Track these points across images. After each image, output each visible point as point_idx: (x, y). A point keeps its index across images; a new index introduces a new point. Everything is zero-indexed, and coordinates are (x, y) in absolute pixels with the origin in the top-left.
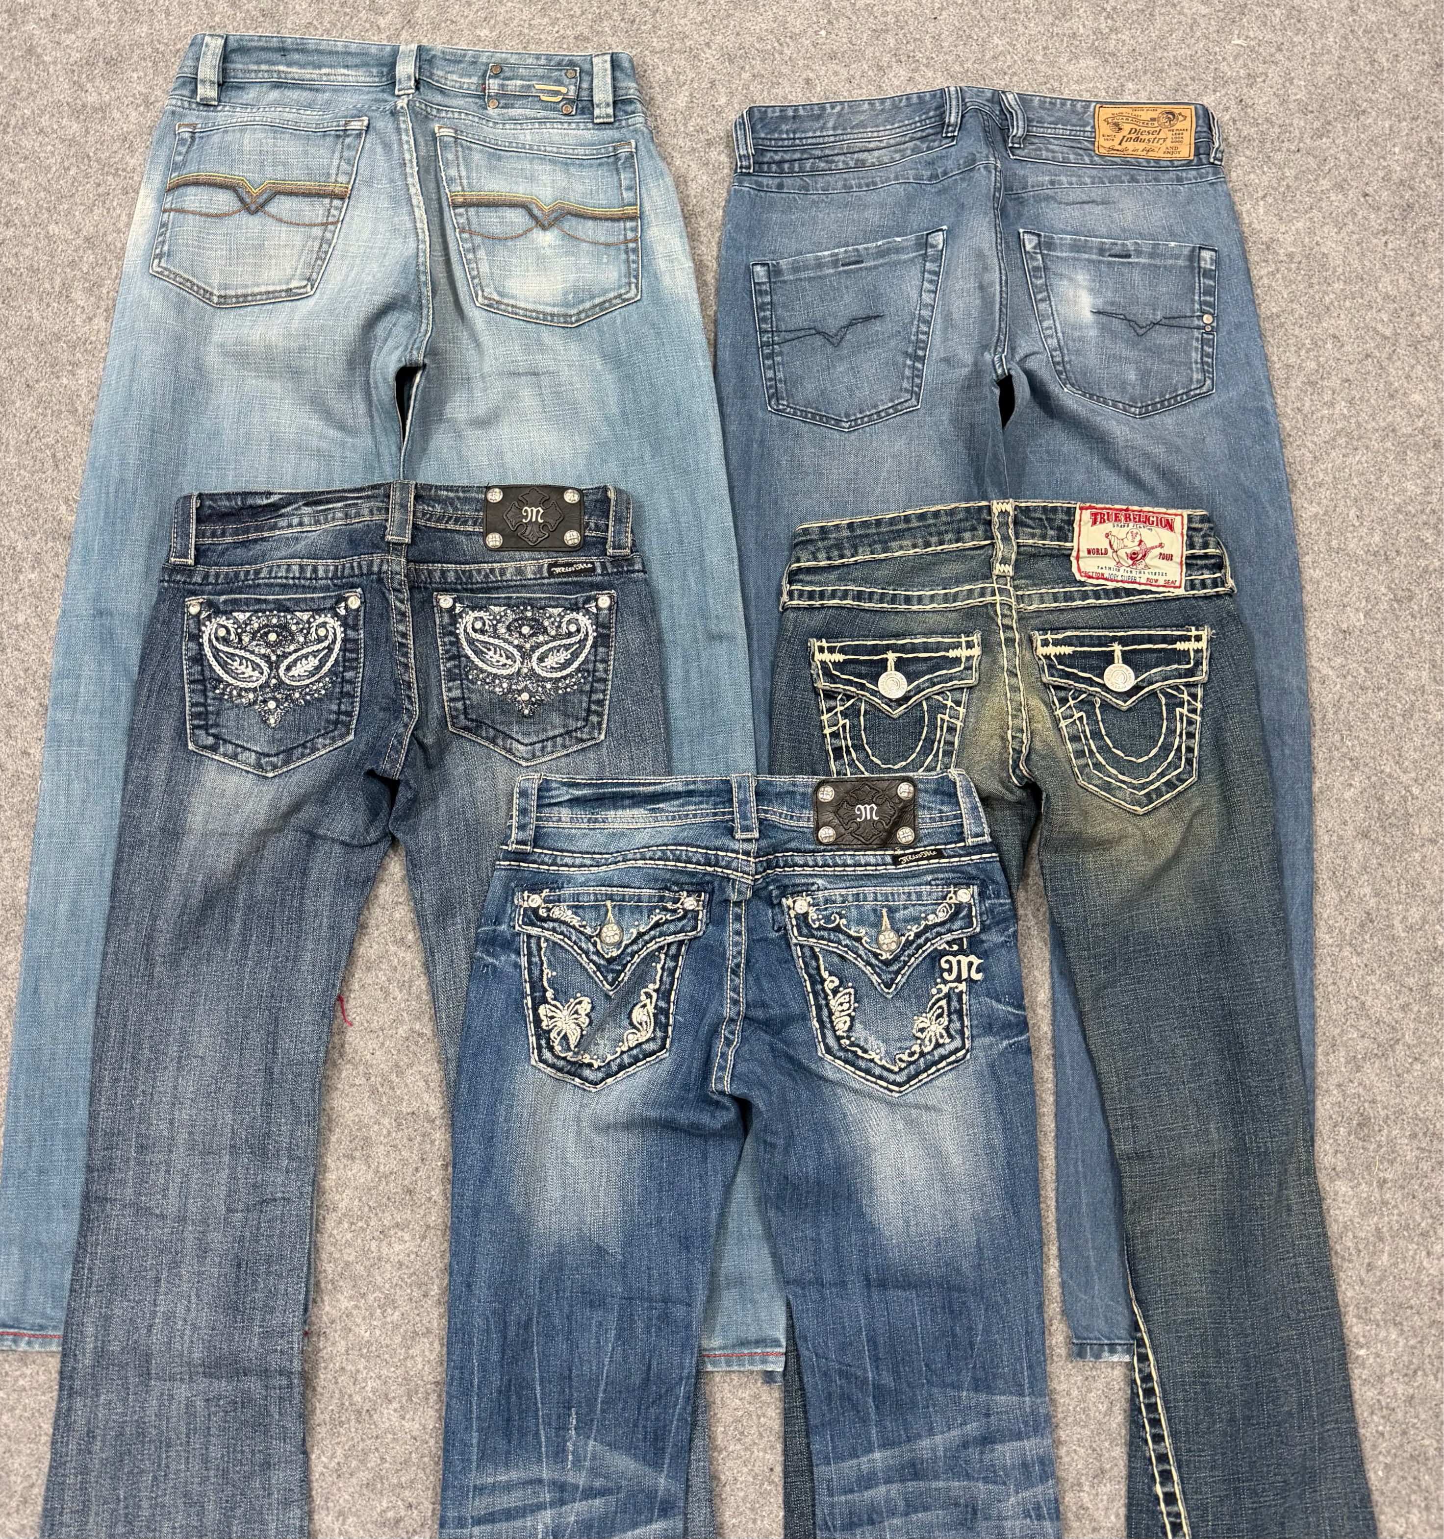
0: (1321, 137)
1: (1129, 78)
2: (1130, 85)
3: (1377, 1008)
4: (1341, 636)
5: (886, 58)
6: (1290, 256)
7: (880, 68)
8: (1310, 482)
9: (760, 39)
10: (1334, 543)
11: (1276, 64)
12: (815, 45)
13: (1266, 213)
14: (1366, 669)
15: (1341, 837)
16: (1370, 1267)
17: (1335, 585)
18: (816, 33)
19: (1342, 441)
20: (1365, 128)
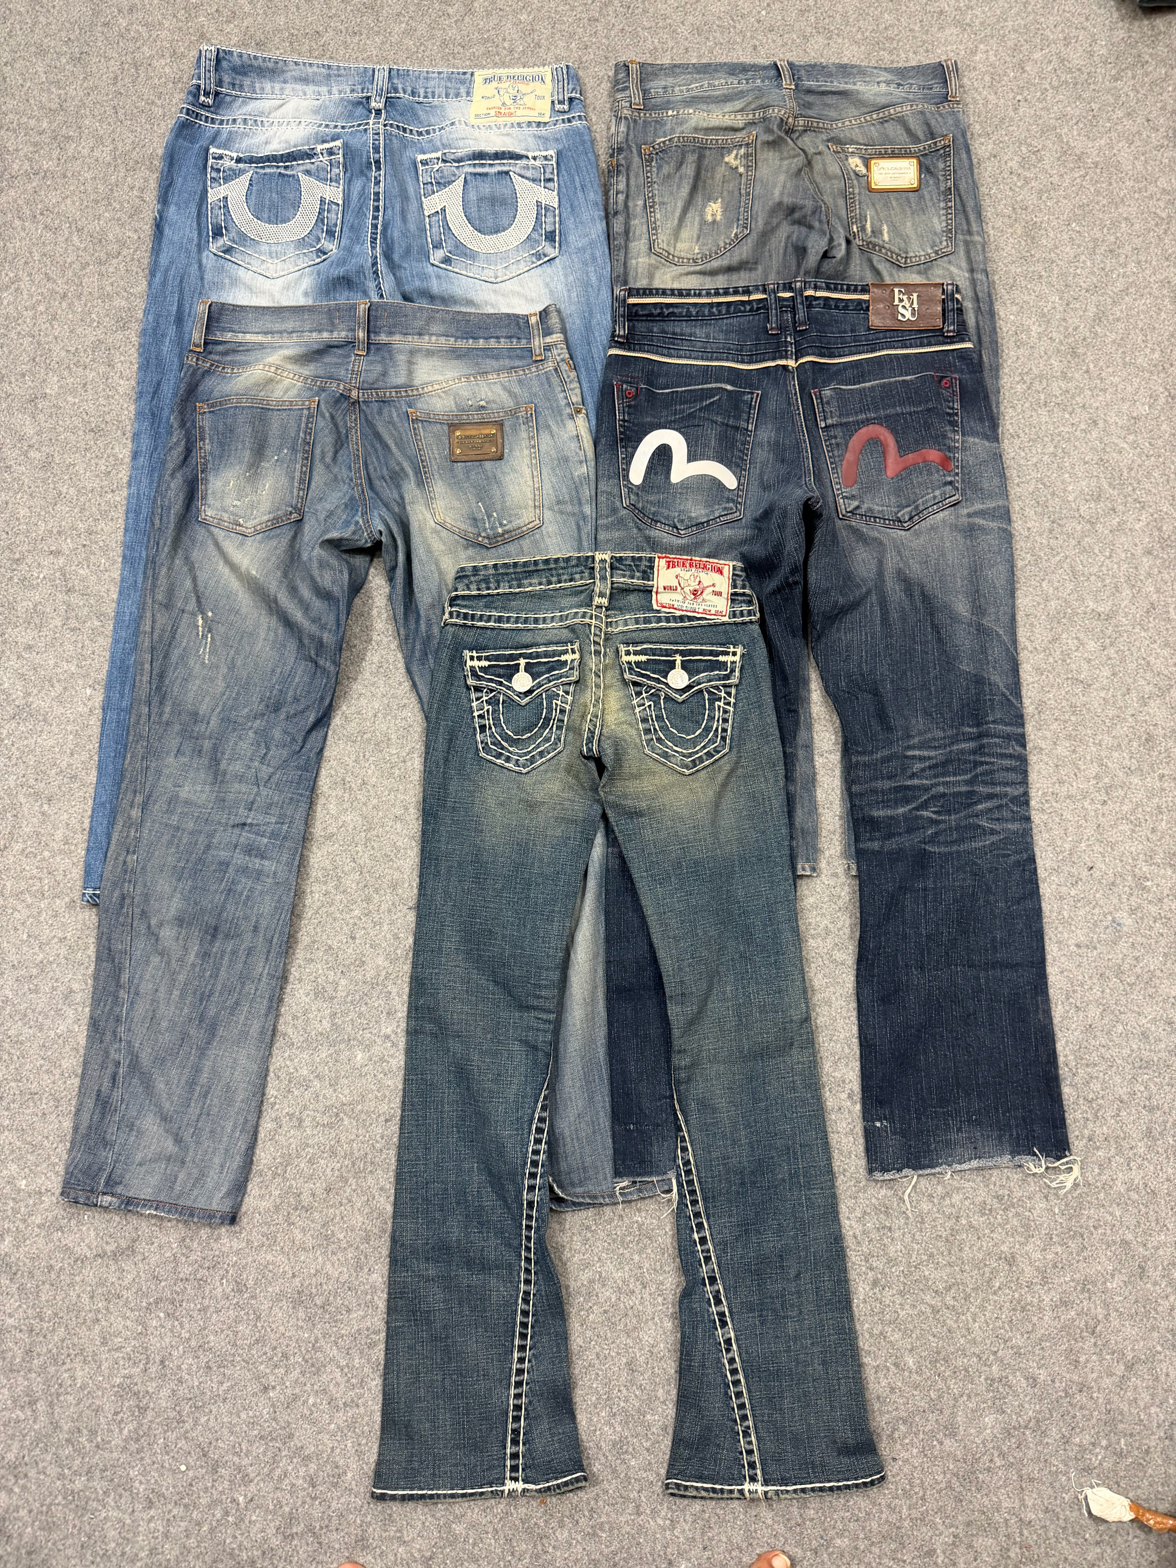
0: (1116, 80)
1: (981, 42)
2: (982, 46)
3: (1158, 664)
4: (1133, 421)
5: (809, 29)
6: (1096, 165)
7: (805, 37)
8: (1111, 318)
9: (719, 18)
10: (1127, 359)
11: (1084, 29)
12: (759, 21)
13: (1079, 135)
14: (1150, 443)
15: (1133, 554)
16: (1154, 830)
17: (1129, 388)
18: (759, 12)
19: (1132, 290)
20: (1147, 74)
